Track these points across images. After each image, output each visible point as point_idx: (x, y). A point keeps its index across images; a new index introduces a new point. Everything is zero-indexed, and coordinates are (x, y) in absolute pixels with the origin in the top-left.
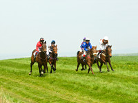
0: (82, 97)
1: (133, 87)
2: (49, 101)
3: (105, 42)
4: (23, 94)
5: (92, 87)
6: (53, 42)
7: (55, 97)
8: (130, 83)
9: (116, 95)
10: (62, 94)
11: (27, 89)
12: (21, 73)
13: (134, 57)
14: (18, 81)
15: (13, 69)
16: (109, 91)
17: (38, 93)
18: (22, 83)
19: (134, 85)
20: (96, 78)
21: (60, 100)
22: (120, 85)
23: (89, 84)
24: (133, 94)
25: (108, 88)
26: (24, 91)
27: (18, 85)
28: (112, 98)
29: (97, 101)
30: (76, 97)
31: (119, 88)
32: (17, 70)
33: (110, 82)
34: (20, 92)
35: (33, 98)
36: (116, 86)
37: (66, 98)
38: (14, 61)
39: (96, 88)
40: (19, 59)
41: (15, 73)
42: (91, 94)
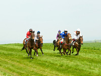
0: (51, 72)
1: (87, 65)
2: (28, 75)
3: (78, 33)
4: (10, 69)
5: (59, 65)
6: (39, 33)
7: (33, 72)
8: (85, 62)
9: (75, 70)
10: (38, 69)
11: (13, 66)
12: (8, 54)
13: (88, 43)
14: (6, 60)
15: (3, 51)
16: (70, 68)
17: (21, 69)
18: (10, 62)
19: (88, 63)
20: (61, 58)
21: (36, 74)
22: (78, 63)
23: (56, 63)
24: (88, 70)
25: (70, 65)
26: (11, 68)
27: (7, 63)
28: (73, 72)
29: (62, 75)
30: (47, 71)
31: (77, 65)
32: (6, 52)
33: (71, 61)
34: (8, 68)
35: (17, 72)
36: (75, 64)
37: (40, 72)
38: (4, 46)
39: (62, 66)
40: (7, 45)
41: (5, 54)
42: (58, 70)
